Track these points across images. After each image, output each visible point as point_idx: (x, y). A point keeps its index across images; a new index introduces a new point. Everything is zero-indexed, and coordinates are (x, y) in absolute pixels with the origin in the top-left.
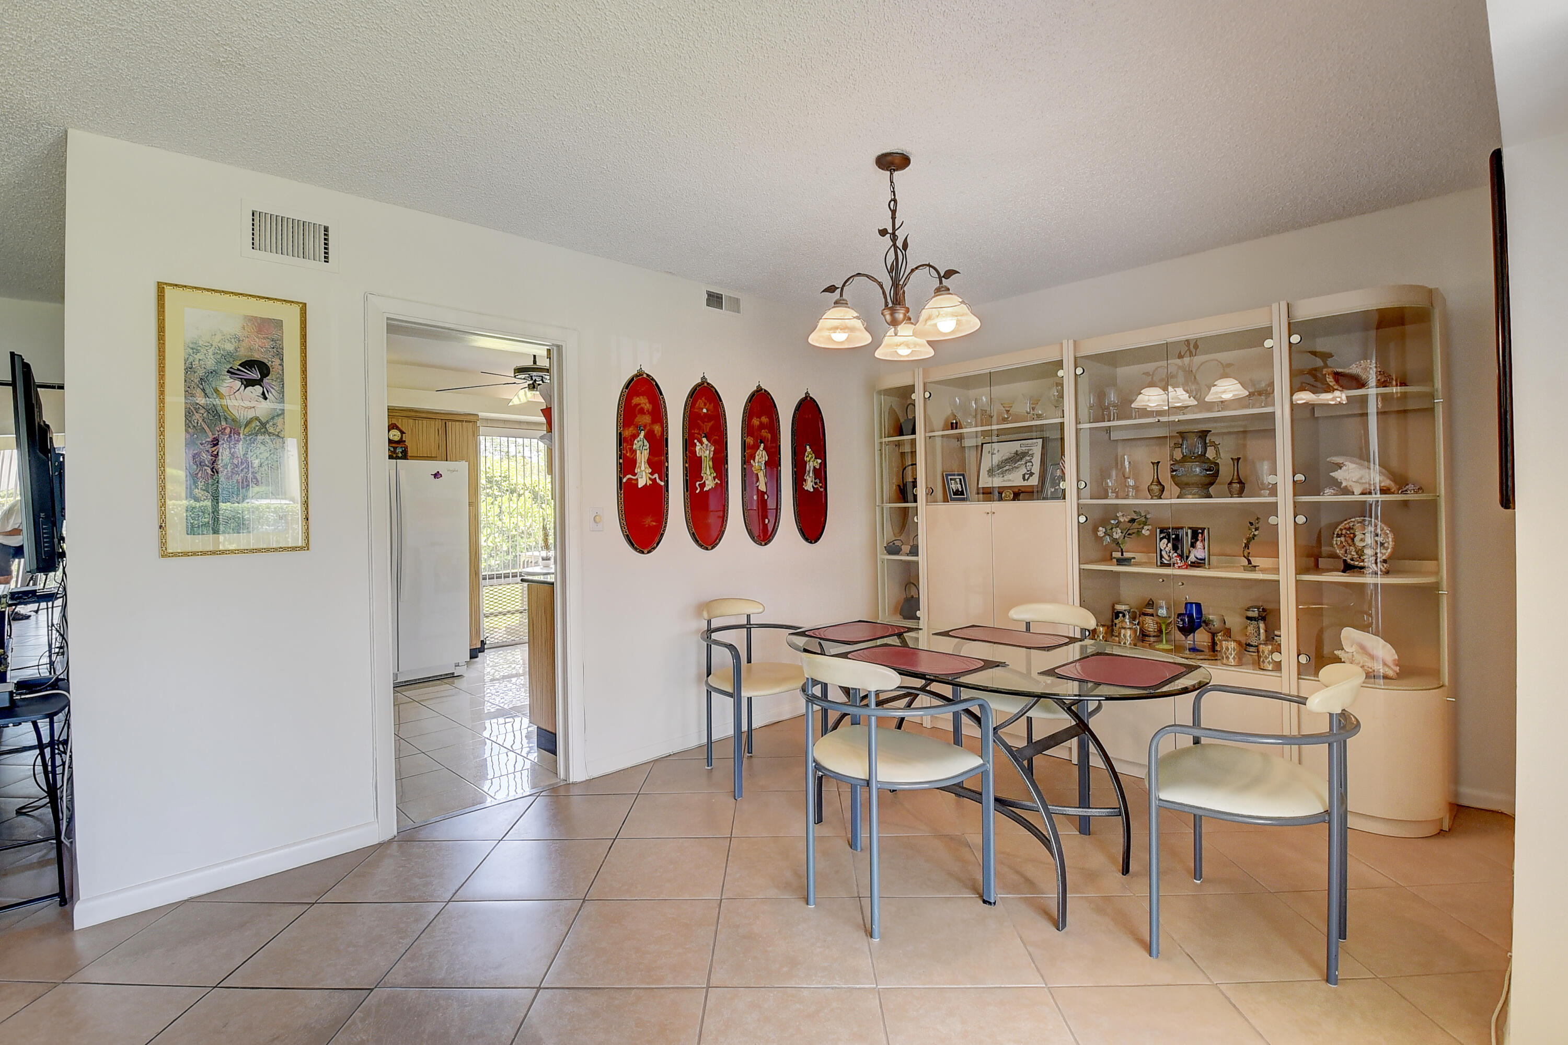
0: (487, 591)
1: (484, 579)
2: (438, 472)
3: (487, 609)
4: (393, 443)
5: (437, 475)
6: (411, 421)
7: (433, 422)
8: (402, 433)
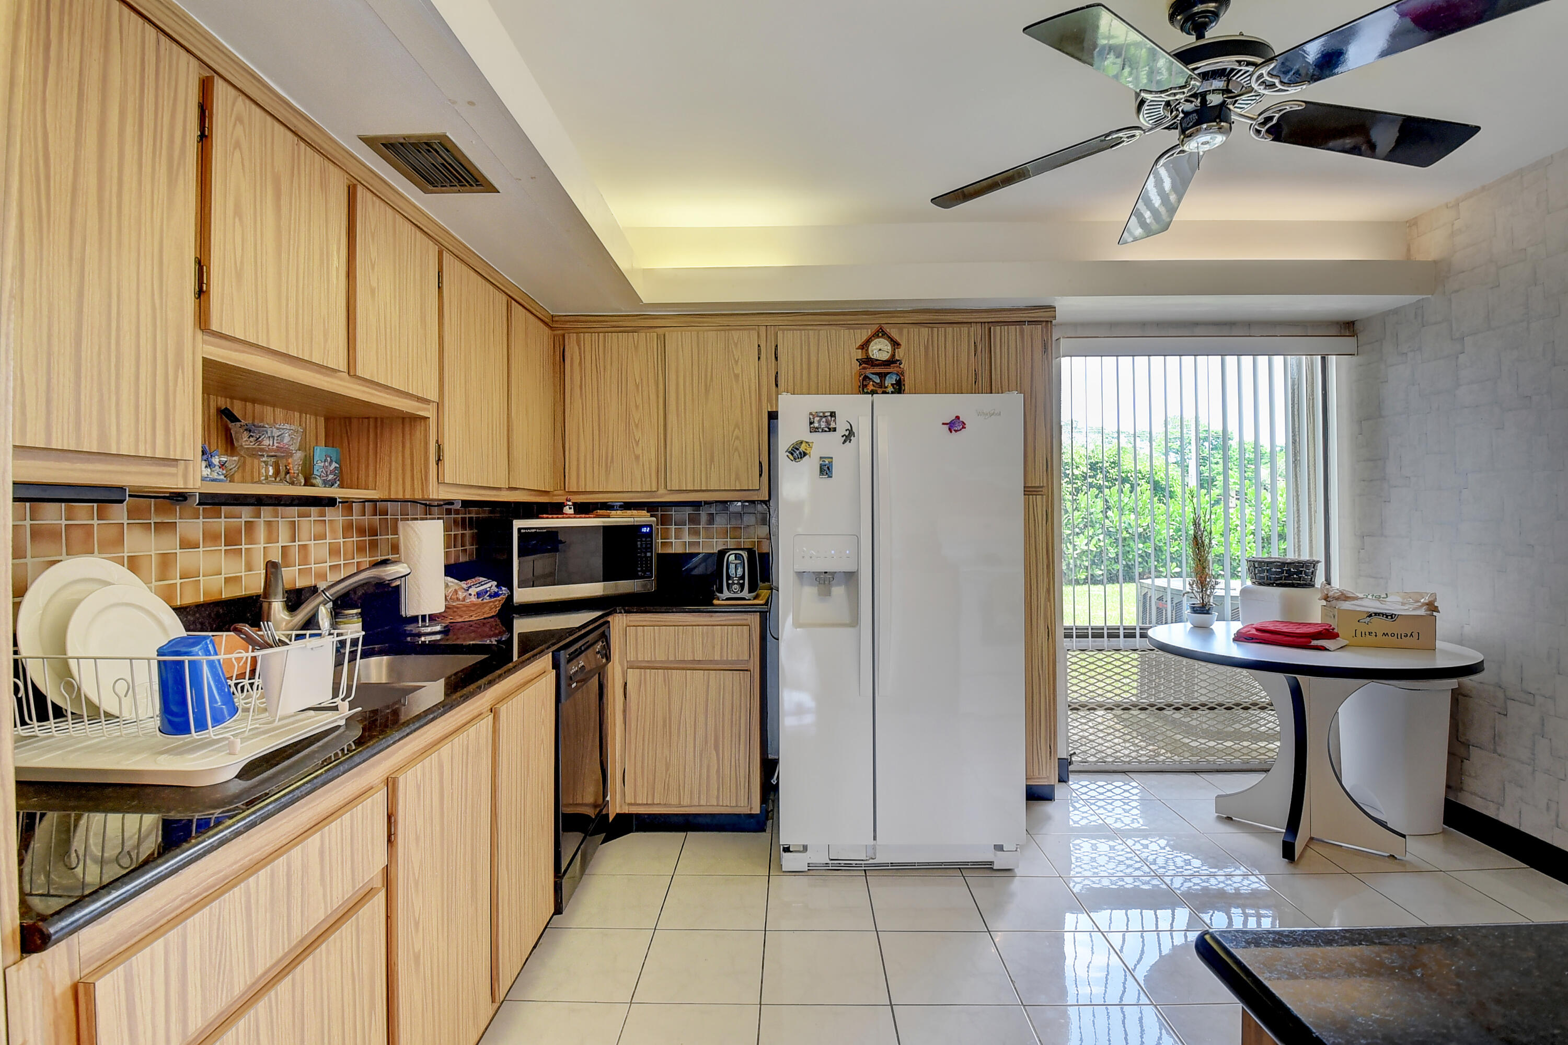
0: (1074, 660)
1: (1068, 636)
2: (958, 418)
3: (1075, 695)
4: (878, 365)
5: (955, 425)
6: (925, 331)
7: (965, 329)
8: (895, 344)
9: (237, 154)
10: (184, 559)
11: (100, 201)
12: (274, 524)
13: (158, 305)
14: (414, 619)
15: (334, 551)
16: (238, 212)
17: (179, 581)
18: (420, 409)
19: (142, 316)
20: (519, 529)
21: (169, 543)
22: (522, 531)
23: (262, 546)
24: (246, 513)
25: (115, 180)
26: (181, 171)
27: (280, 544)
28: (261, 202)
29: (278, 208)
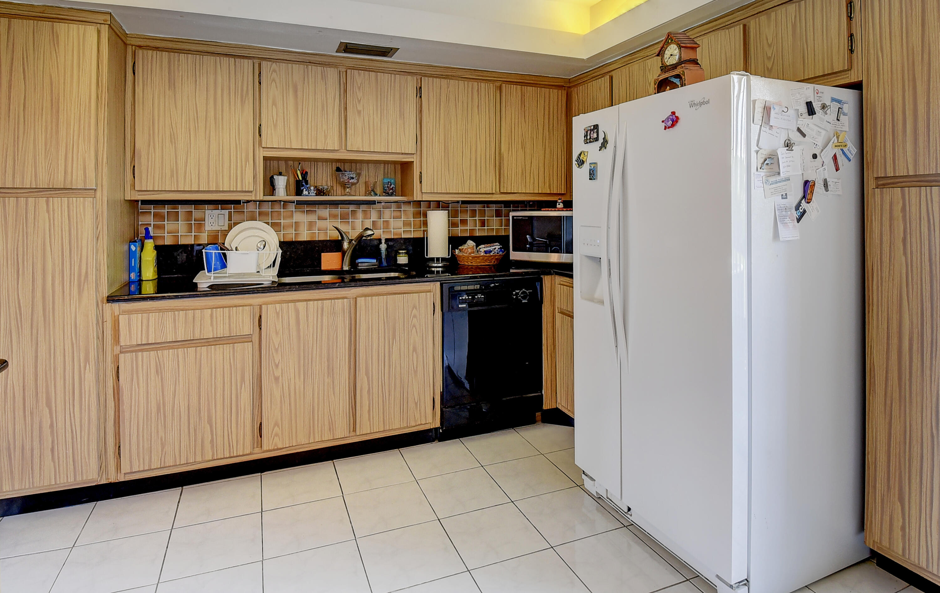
9: (274, 84)
10: (320, 224)
11: (215, 118)
12: (368, 212)
13: (238, 143)
14: (432, 259)
15: (406, 224)
16: (274, 103)
17: (317, 232)
18: (404, 158)
19: (232, 148)
20: (513, 217)
21: (312, 218)
22: (515, 218)
23: (361, 220)
24: (352, 208)
25: (220, 110)
26: (247, 98)
27: (372, 220)
28: (286, 97)
29: (296, 96)
